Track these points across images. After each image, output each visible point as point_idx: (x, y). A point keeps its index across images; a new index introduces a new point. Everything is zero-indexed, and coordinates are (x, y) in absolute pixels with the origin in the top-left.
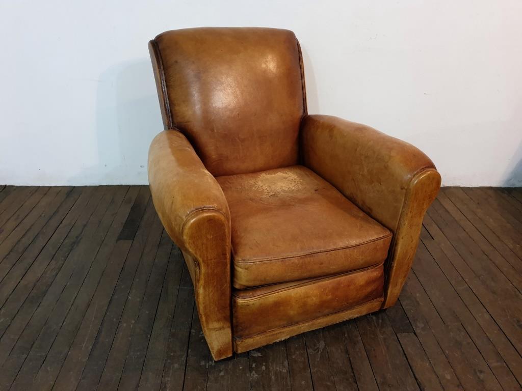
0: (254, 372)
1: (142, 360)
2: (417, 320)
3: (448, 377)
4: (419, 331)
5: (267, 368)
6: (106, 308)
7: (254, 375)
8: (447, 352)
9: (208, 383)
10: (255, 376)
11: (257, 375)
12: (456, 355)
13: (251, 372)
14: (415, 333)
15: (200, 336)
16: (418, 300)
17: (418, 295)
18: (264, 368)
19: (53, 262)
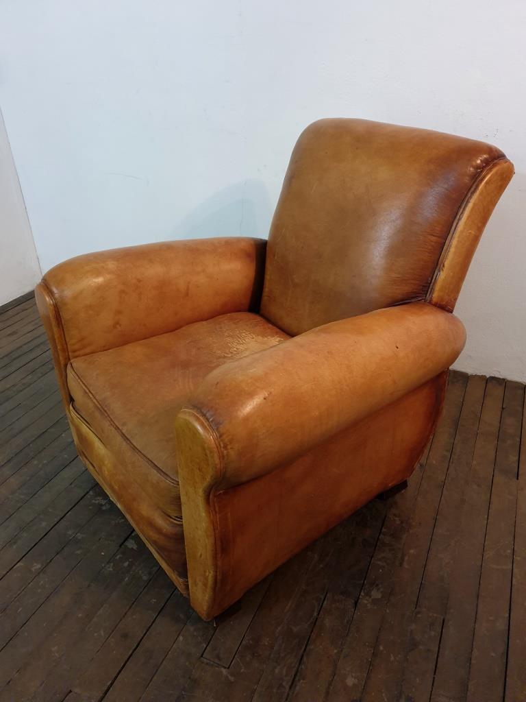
0: (112, 564)
1: (19, 505)
2: (377, 585)
3: (350, 681)
4: (366, 602)
5: (130, 566)
6: (33, 439)
7: (109, 567)
8: (381, 648)
9: (58, 556)
10: (108, 569)
11: (111, 569)
12: (392, 658)
13: (108, 563)
14: (356, 603)
15: (93, 501)
16: (406, 558)
17: (412, 551)
18: (126, 564)
19: (30, 377)
